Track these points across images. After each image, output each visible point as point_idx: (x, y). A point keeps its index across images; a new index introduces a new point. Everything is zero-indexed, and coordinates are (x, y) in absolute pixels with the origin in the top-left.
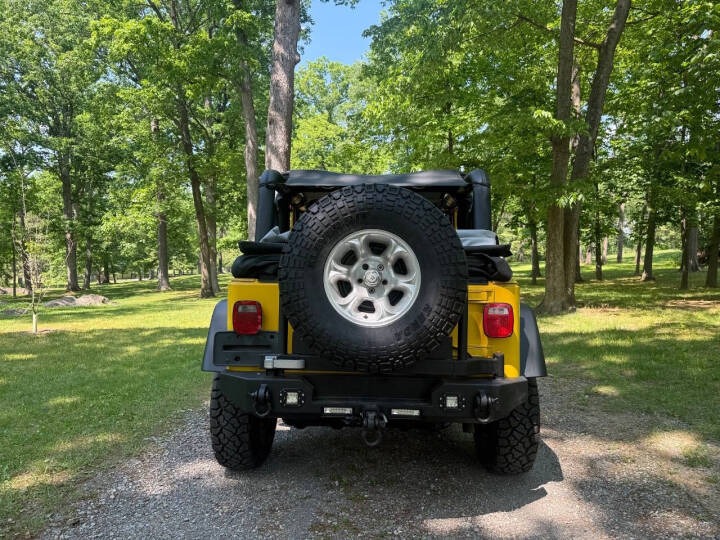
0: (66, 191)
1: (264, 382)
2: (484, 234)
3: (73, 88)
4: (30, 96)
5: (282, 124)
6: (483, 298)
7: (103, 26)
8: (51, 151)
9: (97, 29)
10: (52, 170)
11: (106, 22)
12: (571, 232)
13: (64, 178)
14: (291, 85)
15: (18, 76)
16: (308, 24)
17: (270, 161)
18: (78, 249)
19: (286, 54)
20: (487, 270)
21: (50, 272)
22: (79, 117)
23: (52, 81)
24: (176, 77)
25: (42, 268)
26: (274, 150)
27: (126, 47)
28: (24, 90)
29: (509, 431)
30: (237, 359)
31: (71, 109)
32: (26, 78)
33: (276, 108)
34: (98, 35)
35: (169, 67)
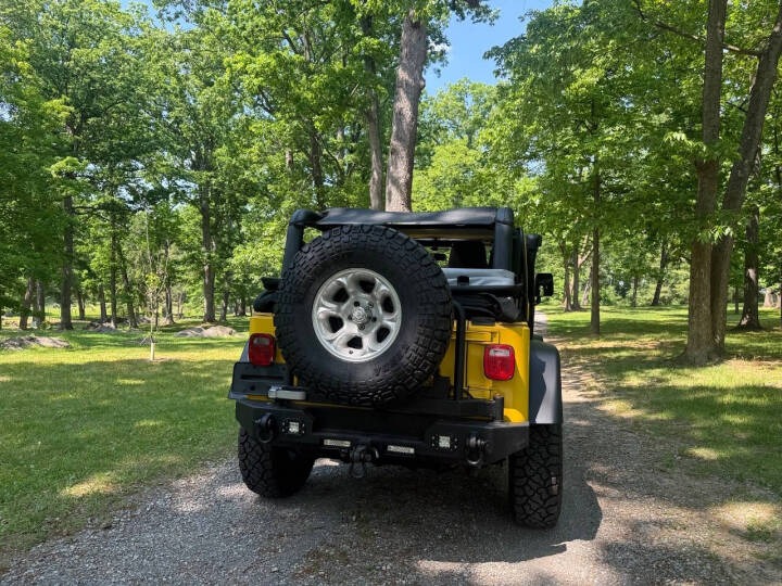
0: (205, 224)
1: (270, 411)
2: (501, 273)
3: (214, 122)
4: (175, 132)
5: (403, 154)
6: (487, 339)
7: (236, 63)
8: (192, 184)
9: (230, 66)
10: (193, 203)
11: (239, 58)
12: (721, 271)
13: (204, 211)
14: (416, 113)
15: (165, 113)
16: (442, 46)
17: (390, 193)
18: (216, 281)
19: (411, 80)
20: (493, 311)
21: (190, 303)
22: (219, 150)
23: (195, 117)
24: (303, 108)
25: (184, 298)
26: (395, 182)
27: (256, 82)
28: (170, 126)
29: (525, 479)
30: (253, 388)
31: (211, 144)
32: (172, 114)
33: (399, 138)
34: (232, 71)
35: (297, 99)
